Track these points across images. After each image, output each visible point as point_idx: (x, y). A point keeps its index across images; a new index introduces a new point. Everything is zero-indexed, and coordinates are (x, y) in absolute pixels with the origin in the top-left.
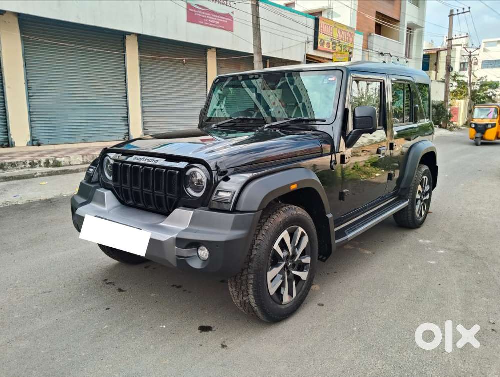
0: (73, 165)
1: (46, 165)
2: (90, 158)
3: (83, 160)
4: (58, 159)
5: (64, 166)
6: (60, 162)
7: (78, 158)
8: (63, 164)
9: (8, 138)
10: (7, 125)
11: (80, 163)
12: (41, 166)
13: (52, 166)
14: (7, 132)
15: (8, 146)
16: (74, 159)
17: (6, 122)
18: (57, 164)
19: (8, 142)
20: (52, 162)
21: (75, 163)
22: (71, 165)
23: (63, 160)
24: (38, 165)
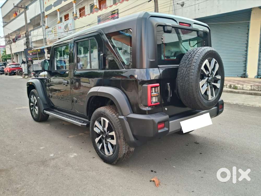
0: (244, 90)
1: (229, 87)
2: (256, 88)
3: (251, 88)
4: (236, 85)
5: (239, 89)
6: (238, 87)
7: (248, 87)
8: (238, 88)
9: (245, 73)
10: (246, 67)
11: (248, 89)
12: (227, 87)
13: (232, 88)
14: (245, 70)
15: (245, 77)
16: (245, 87)
17: (246, 65)
18: (235, 88)
19: (245, 75)
20: (232, 86)
21: (246, 89)
22: (243, 89)
23: (239, 86)
24: (226, 87)
